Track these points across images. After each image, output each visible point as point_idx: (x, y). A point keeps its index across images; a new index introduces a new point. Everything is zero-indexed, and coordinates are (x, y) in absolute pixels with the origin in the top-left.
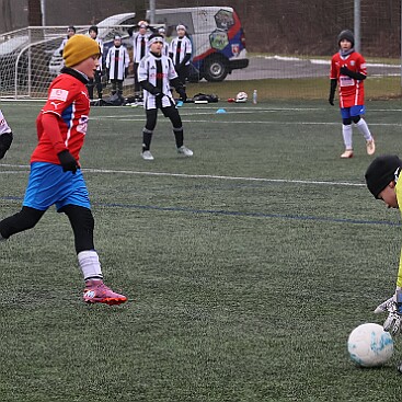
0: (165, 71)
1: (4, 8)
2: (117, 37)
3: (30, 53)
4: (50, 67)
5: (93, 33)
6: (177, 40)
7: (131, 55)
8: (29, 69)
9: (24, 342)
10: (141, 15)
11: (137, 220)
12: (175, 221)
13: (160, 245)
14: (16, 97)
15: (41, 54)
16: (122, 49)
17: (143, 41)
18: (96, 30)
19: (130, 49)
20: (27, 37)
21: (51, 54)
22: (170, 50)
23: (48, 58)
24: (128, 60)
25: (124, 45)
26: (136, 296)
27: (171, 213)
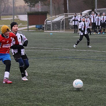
0: (86, 26)
1: (58, 9)
2: (87, 16)
3: (64, 20)
4: (70, 24)
5: (81, 15)
6: (103, 17)
7: (91, 21)
8: (64, 24)
9: (64, 95)
10: (93, 10)
11: (93, 63)
12: (103, 63)
13: (99, 70)
14: (61, 31)
15: (67, 20)
16: (88, 19)
17: (94, 17)
18: (82, 14)
19: (90, 19)
20: (64, 16)
21: (70, 20)
22: (101, 19)
23: (69, 21)
24: (90, 22)
25: (89, 18)
26: (93, 83)
27: (102, 61)
